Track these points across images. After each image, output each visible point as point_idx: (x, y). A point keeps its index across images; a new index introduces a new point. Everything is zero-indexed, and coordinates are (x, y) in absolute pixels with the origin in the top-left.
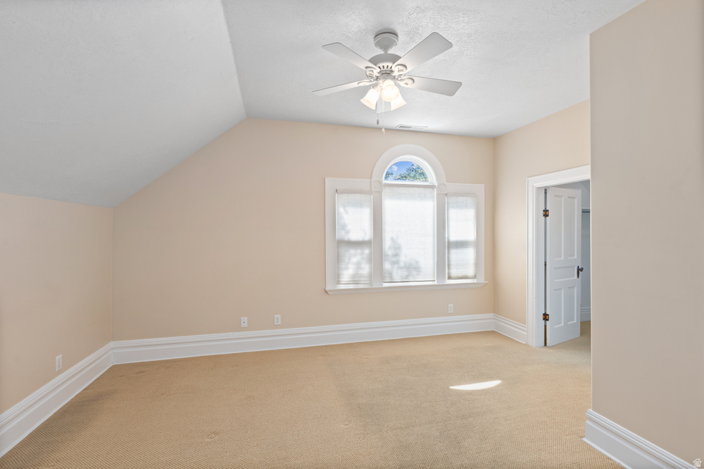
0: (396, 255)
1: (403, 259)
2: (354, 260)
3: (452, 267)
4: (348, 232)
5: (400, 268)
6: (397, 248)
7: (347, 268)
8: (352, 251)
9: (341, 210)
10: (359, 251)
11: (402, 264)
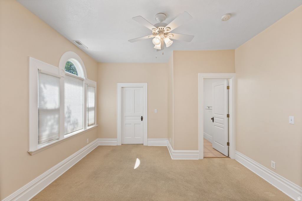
0: (69, 117)
1: (72, 119)
2: (50, 123)
3: (89, 120)
4: (45, 103)
5: (71, 125)
6: (70, 113)
7: (45, 131)
8: (48, 117)
9: (42, 86)
10: (52, 117)
11: (71, 122)
